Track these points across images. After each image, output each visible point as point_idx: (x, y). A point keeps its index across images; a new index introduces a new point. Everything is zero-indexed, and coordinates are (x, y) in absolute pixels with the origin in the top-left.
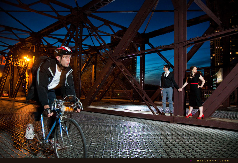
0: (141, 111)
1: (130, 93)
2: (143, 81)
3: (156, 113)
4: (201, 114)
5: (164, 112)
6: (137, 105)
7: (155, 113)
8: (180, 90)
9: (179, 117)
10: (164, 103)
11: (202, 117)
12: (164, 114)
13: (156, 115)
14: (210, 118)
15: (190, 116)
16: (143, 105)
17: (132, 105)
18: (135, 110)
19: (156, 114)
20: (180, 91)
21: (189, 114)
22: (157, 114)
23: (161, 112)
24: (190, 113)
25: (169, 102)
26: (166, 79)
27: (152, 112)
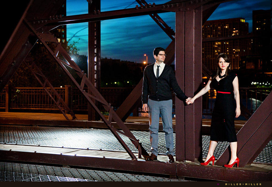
0: (101, 150)
1: (62, 96)
2: (96, 67)
3: (137, 155)
4: (234, 158)
5: (156, 154)
6: (83, 128)
7: (135, 155)
8: (190, 101)
9: (187, 164)
10: (154, 132)
11: (235, 164)
12: (156, 158)
13: (139, 160)
14: (252, 165)
15: (211, 162)
16: (97, 128)
17: (70, 131)
18: (88, 149)
19: (137, 157)
20: (188, 103)
21: (209, 157)
22: (140, 157)
23: (150, 153)
24: (212, 155)
25: (165, 130)
26: (159, 81)
27: (128, 152)
